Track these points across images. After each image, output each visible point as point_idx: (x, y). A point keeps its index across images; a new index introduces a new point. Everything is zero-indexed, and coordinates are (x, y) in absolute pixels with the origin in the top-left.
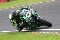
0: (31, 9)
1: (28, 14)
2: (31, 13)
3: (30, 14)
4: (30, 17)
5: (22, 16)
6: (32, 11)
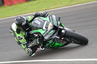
2: (53, 23)
4: (51, 30)
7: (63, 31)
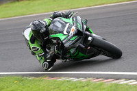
0: (76, 17)
1: (69, 28)
2: (77, 26)
3: (74, 28)
4: (74, 35)
5: (56, 33)
6: (77, 22)
7: (90, 38)
